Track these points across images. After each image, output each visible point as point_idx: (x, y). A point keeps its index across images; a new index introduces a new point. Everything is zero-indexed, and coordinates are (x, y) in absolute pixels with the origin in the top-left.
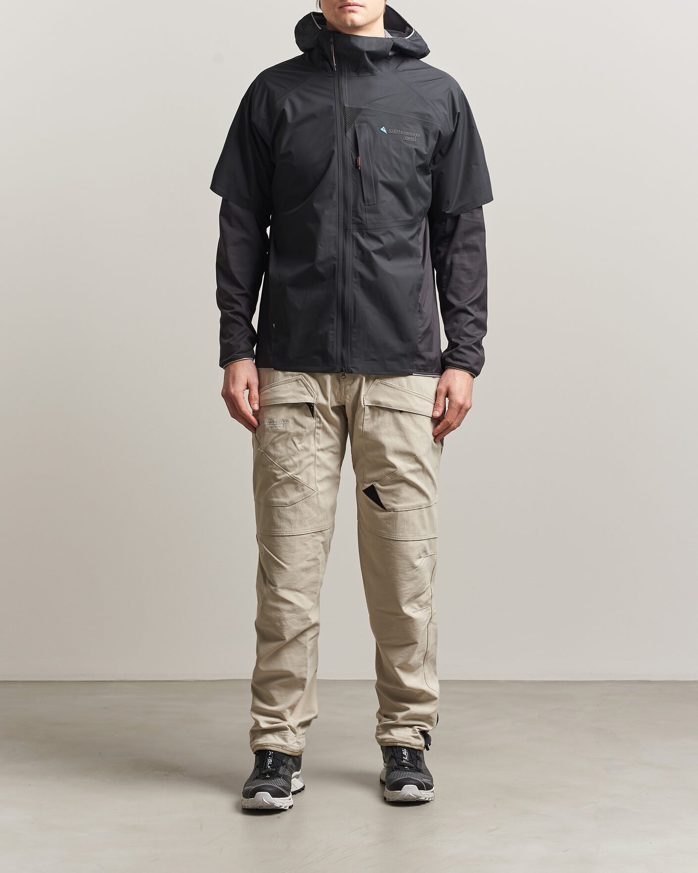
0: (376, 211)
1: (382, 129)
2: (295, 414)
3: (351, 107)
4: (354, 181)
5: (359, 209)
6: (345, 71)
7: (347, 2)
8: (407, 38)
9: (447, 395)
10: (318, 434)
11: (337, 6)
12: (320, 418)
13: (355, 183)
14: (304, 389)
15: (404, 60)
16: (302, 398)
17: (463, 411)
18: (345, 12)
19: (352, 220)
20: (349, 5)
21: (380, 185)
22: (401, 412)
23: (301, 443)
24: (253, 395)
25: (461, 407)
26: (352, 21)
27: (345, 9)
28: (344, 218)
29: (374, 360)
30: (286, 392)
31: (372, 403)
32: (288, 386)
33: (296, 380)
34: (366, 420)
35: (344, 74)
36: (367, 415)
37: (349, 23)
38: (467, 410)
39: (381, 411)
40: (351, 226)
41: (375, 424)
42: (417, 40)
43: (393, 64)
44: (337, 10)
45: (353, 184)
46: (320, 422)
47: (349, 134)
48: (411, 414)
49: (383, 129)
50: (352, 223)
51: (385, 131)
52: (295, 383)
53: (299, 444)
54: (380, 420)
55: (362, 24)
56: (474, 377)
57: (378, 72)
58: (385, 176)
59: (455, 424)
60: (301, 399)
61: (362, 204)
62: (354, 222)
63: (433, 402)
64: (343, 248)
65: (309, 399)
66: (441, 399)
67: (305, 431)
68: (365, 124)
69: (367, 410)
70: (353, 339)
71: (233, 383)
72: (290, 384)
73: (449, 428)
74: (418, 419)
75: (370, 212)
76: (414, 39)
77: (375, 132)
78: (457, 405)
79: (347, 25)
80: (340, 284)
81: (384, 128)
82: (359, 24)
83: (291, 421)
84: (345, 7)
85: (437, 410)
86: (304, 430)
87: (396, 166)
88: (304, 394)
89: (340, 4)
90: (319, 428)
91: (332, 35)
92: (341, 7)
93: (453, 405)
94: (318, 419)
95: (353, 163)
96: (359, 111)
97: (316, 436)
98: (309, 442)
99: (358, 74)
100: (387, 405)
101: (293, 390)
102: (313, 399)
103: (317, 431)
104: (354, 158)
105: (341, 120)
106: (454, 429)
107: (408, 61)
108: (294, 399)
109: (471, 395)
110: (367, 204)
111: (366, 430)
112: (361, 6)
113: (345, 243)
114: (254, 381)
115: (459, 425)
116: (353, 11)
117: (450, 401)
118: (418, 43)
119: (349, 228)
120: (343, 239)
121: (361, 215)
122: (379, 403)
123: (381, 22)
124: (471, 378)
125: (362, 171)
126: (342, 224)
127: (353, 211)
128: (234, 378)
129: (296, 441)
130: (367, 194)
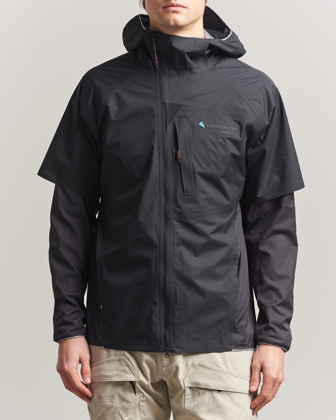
0: (194, 201)
1: (200, 124)
2: (120, 390)
3: (171, 103)
4: (174, 172)
5: (179, 199)
6: (166, 69)
7: (170, 3)
8: (223, 40)
9: (262, 370)
10: (143, 406)
11: (161, 6)
12: (143, 393)
13: (174, 174)
14: (126, 368)
15: (221, 59)
16: (124, 376)
17: (277, 384)
18: (168, 12)
19: (173, 209)
20: (173, 6)
21: (198, 177)
22: (219, 391)
23: (127, 416)
24: (85, 370)
25: (275, 381)
26: (175, 21)
27: (168, 9)
28: (165, 208)
29: (196, 339)
30: (110, 371)
31: (192, 384)
32: (112, 365)
33: (119, 360)
34: (187, 399)
35: (165, 72)
36: (187, 395)
37: (172, 23)
38: (280, 383)
39: (201, 391)
40: (172, 216)
41: (196, 403)
42: (233, 42)
43: (211, 62)
44: (161, 10)
45: (173, 175)
46: (144, 396)
47: (170, 129)
48: (229, 392)
49: (202, 124)
50: (173, 212)
51: (203, 126)
52: (117, 363)
53: (126, 417)
54: (199, 399)
55: (184, 25)
56: (285, 352)
57: (197, 70)
58: (203, 168)
59: (270, 397)
60: (124, 378)
61: (182, 194)
62: (174, 211)
63: (249, 379)
64: (164, 236)
65: (131, 378)
66: (256, 374)
67: (130, 406)
68: (185, 119)
69: (188, 391)
70: (176, 320)
71: (67, 359)
72: (113, 364)
73: (265, 401)
74: (235, 397)
75: (190, 201)
76: (231, 40)
77: (194, 127)
78: (271, 380)
79: (170, 25)
80: (162, 270)
81: (202, 122)
82: (181, 24)
83: (117, 397)
84: (169, 8)
85: (253, 385)
86: (129, 404)
87: (213, 157)
88: (127, 373)
89: (164, 4)
90: (142, 401)
91: (154, 35)
92: (165, 8)
93: (268, 380)
94: (142, 394)
95: (173, 156)
96: (178, 107)
97: (141, 408)
98: (135, 414)
99: (178, 72)
100: (206, 386)
101: (117, 369)
102: (135, 378)
103: (142, 403)
104: (174, 151)
105: (162, 115)
106: (269, 401)
107: (225, 59)
108: (118, 377)
109: (283, 369)
110: (186, 194)
111: (187, 408)
112: (184, 7)
113: (166, 231)
114: (86, 356)
115: (274, 397)
116: (176, 12)
117: (265, 376)
118: (234, 45)
119: (169, 217)
120: (164, 227)
121: (181, 205)
122: (198, 384)
123: (200, 23)
124: (283, 352)
125: (181, 164)
126: (163, 213)
127: (173, 201)
128: (67, 355)
129: (123, 414)
130: (186, 186)
